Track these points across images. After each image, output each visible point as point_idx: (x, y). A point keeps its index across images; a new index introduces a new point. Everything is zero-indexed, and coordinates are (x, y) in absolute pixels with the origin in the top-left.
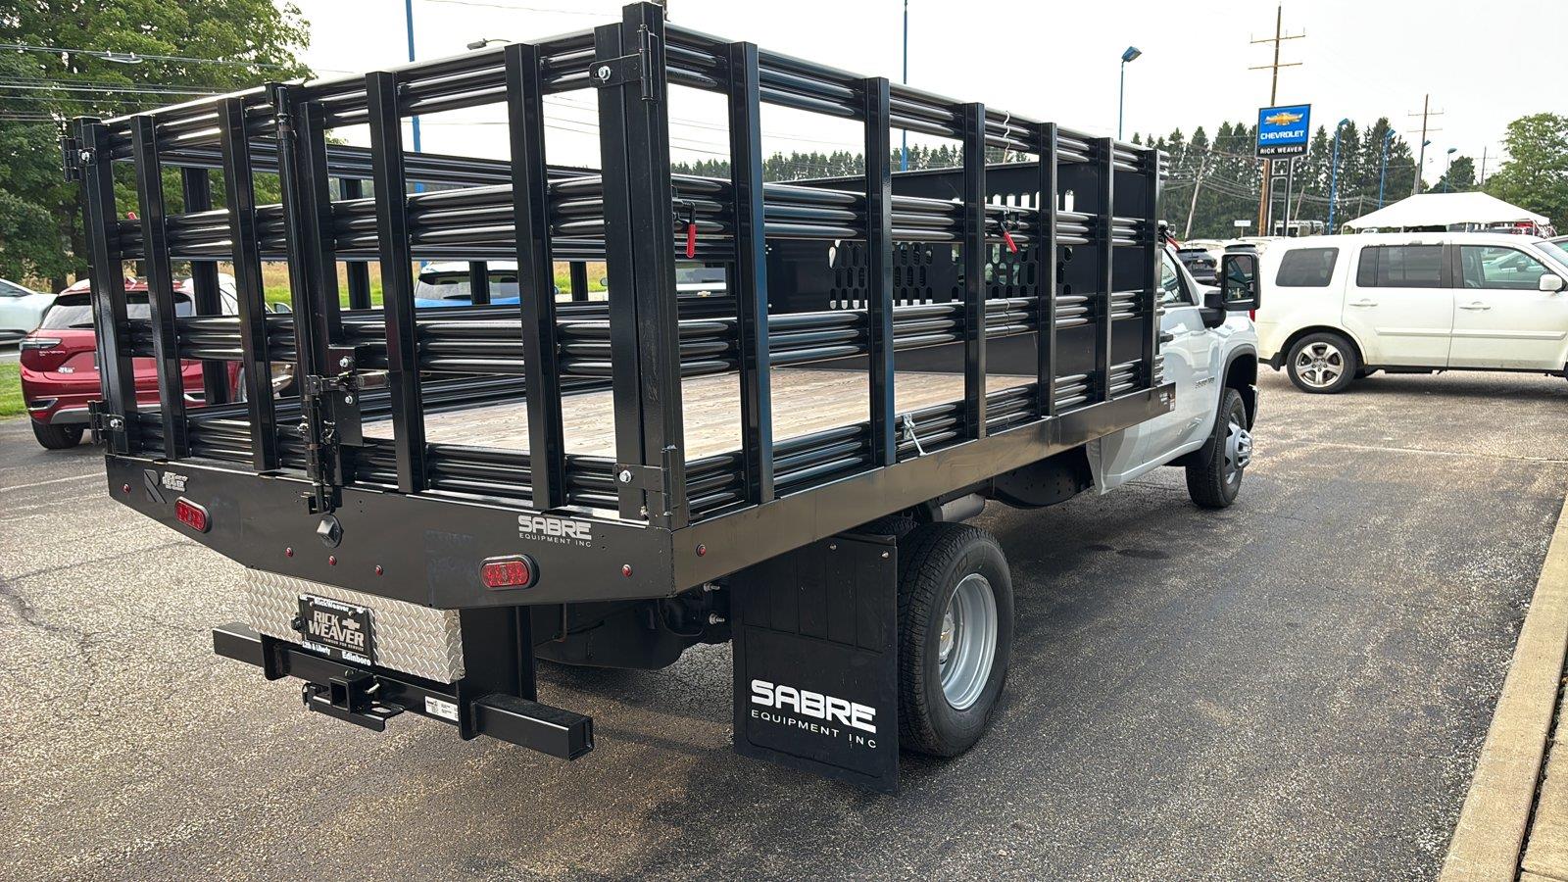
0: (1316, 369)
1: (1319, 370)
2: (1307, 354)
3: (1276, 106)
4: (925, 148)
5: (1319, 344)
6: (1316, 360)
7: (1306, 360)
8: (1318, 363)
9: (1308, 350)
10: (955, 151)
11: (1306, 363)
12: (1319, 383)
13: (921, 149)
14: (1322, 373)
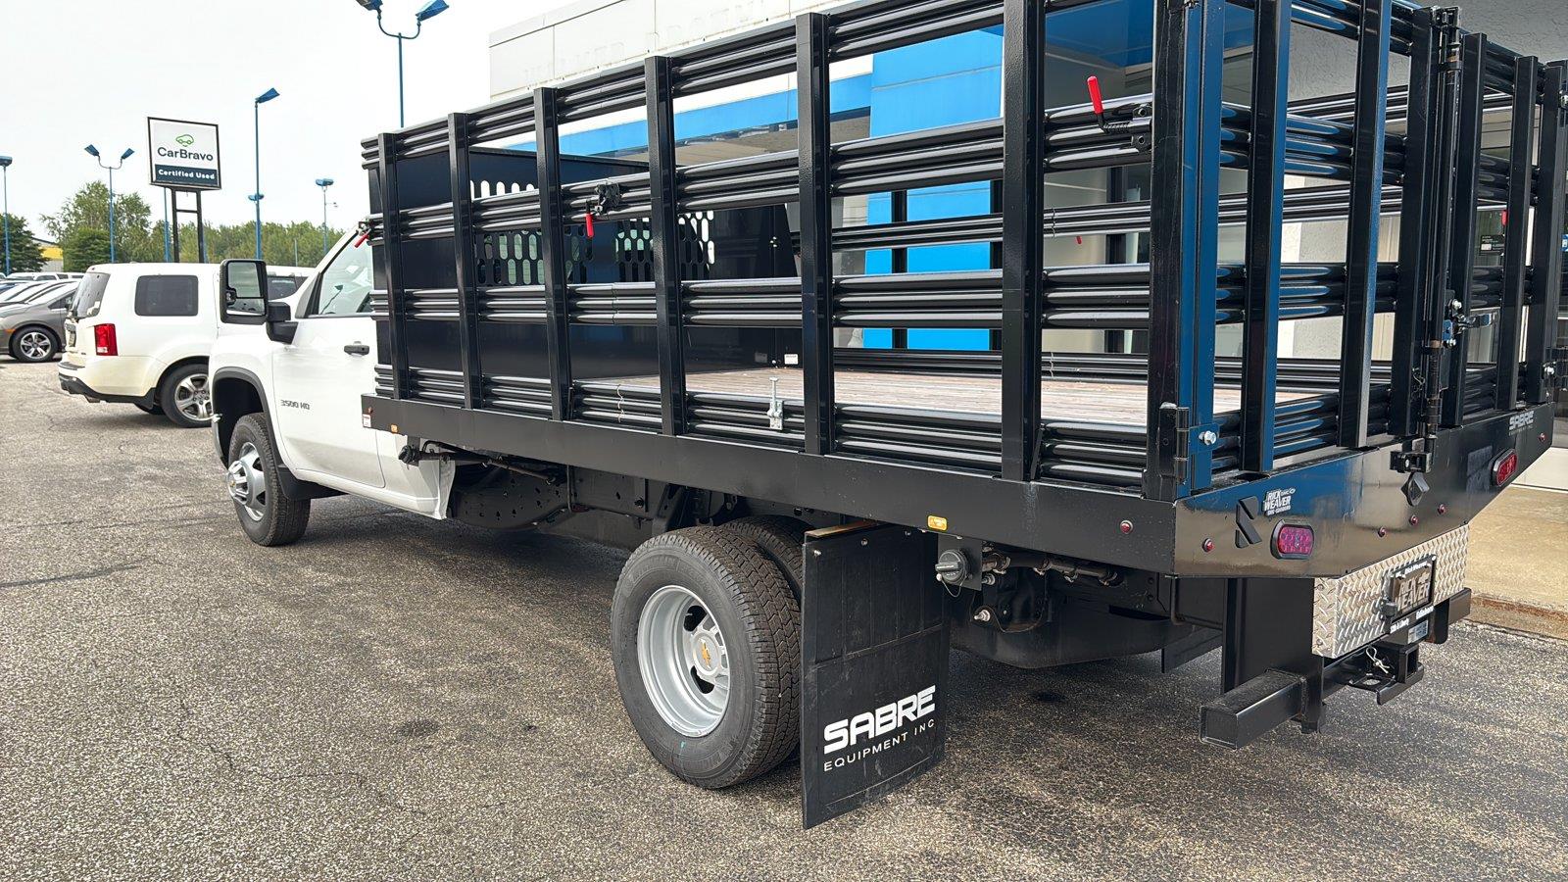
0: (197, 403)
1: (201, 403)
2: (187, 386)
5: (198, 375)
6: (196, 392)
7: (185, 393)
8: (198, 395)
9: (187, 383)
11: (185, 398)
12: (204, 417)
14: (204, 405)
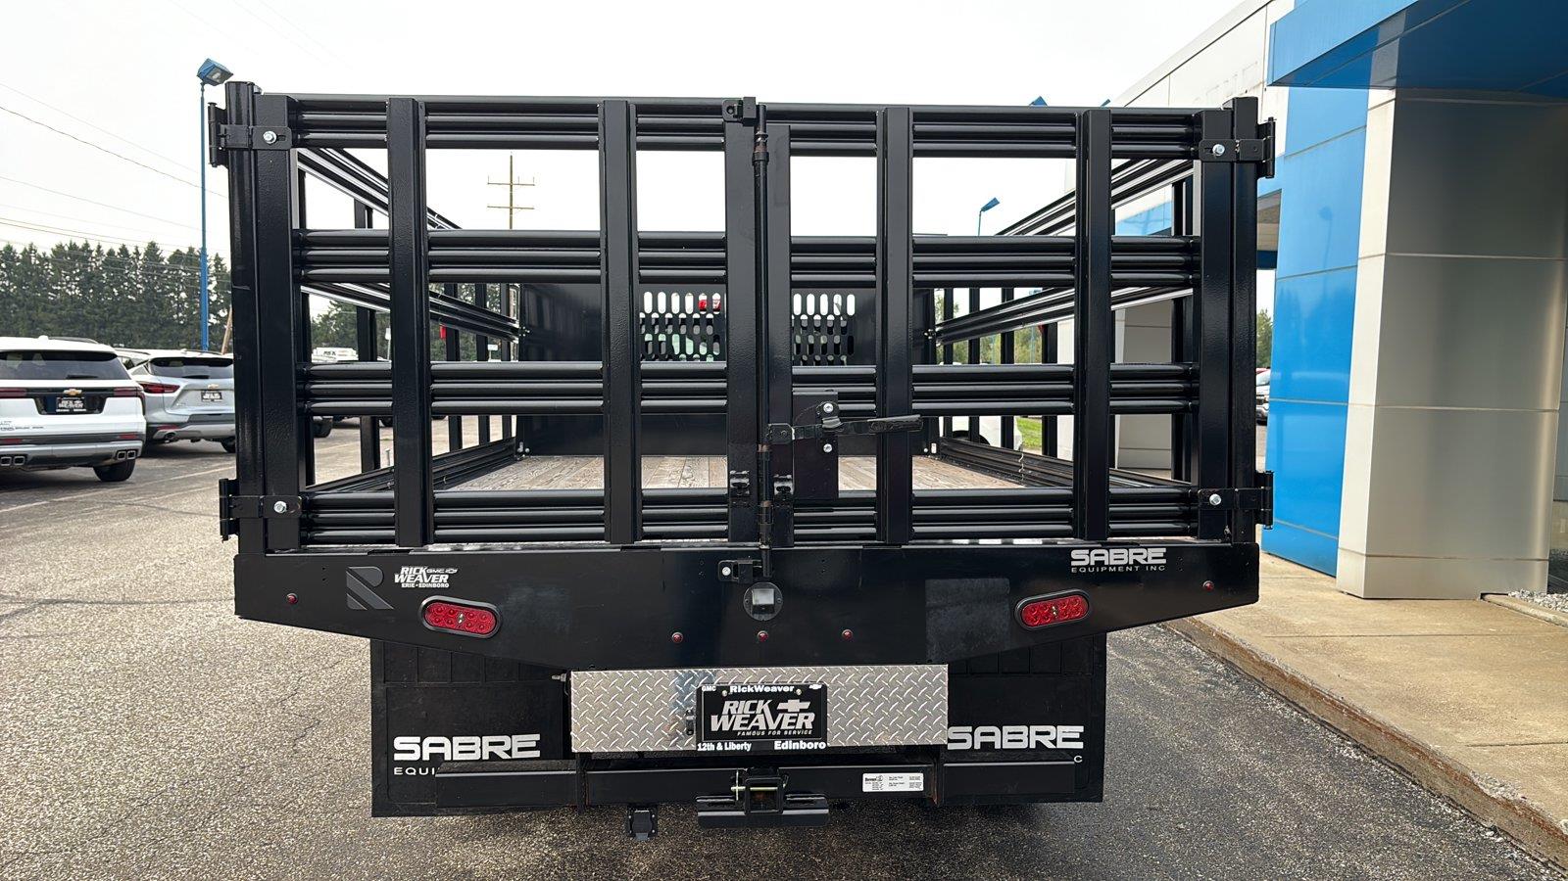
3: (514, 228)
4: (99, 247)
10: (137, 253)
13: (93, 247)
